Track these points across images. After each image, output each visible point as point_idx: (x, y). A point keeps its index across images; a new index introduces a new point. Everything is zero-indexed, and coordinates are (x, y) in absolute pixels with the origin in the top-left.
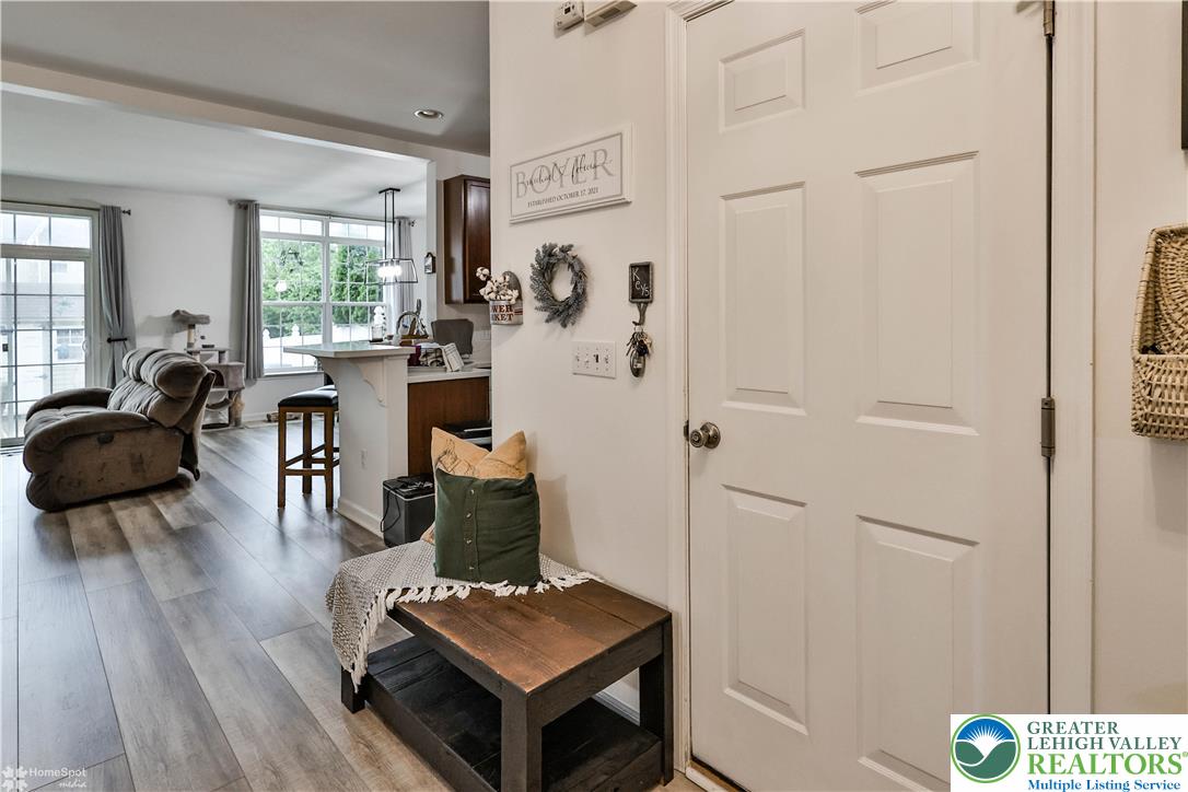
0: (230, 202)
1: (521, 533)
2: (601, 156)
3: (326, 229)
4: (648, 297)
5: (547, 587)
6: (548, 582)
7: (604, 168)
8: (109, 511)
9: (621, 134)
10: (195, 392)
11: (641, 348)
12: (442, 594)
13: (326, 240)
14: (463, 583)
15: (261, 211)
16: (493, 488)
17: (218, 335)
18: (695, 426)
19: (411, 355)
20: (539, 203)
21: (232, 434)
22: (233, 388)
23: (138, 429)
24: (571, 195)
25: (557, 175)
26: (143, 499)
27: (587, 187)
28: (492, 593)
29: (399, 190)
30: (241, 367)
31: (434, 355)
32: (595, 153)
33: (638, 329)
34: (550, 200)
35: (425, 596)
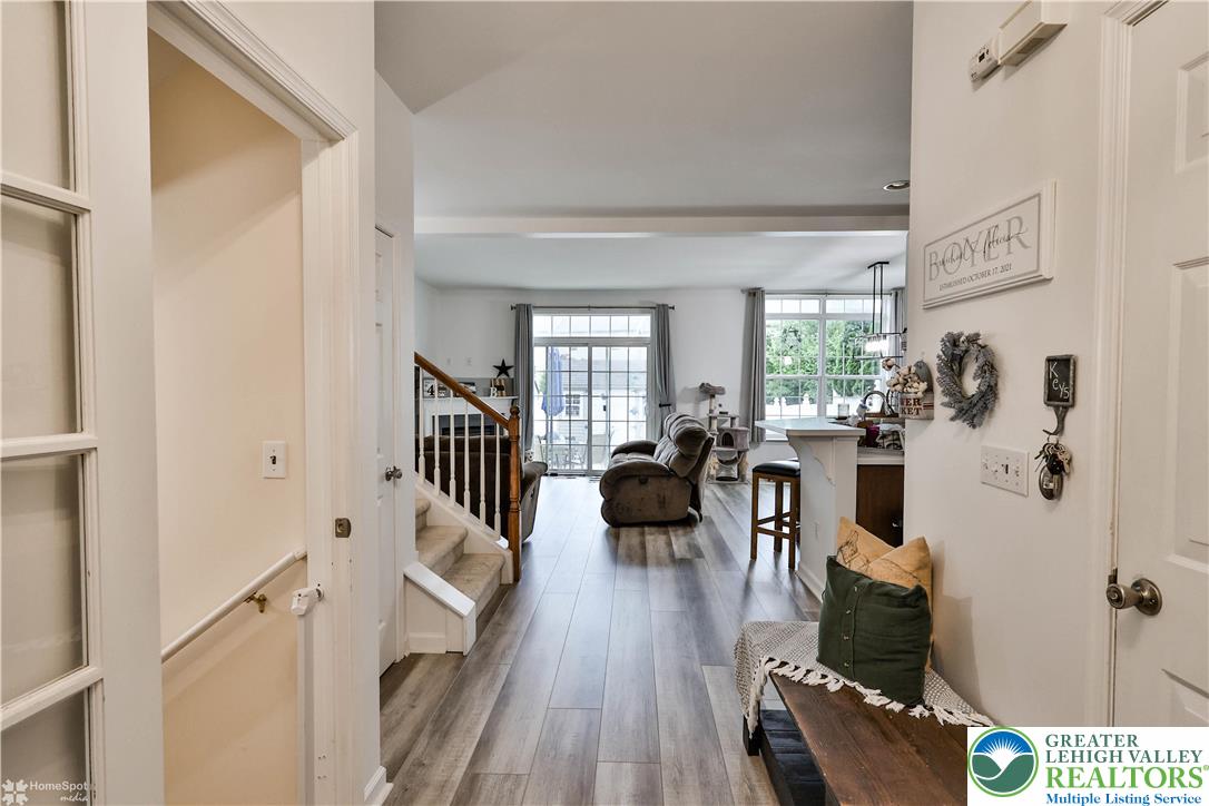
0: (742, 291)
1: (902, 647)
2: (1015, 223)
3: (823, 307)
4: (1067, 400)
5: (927, 714)
6: (932, 709)
7: (1021, 241)
8: (643, 534)
9: (1039, 195)
10: (699, 452)
11: (1056, 465)
12: (813, 680)
13: (823, 316)
14: (838, 676)
15: (766, 296)
16: (878, 591)
17: (731, 403)
18: (1125, 582)
19: (861, 437)
20: (949, 285)
21: (737, 488)
22: (740, 448)
23: (662, 476)
24: (983, 275)
25: (968, 253)
26: (663, 529)
27: (998, 264)
28: (862, 697)
29: (887, 263)
30: (746, 432)
31: (890, 438)
32: (1009, 221)
33: (1053, 439)
34: (960, 282)
35: (798, 676)
